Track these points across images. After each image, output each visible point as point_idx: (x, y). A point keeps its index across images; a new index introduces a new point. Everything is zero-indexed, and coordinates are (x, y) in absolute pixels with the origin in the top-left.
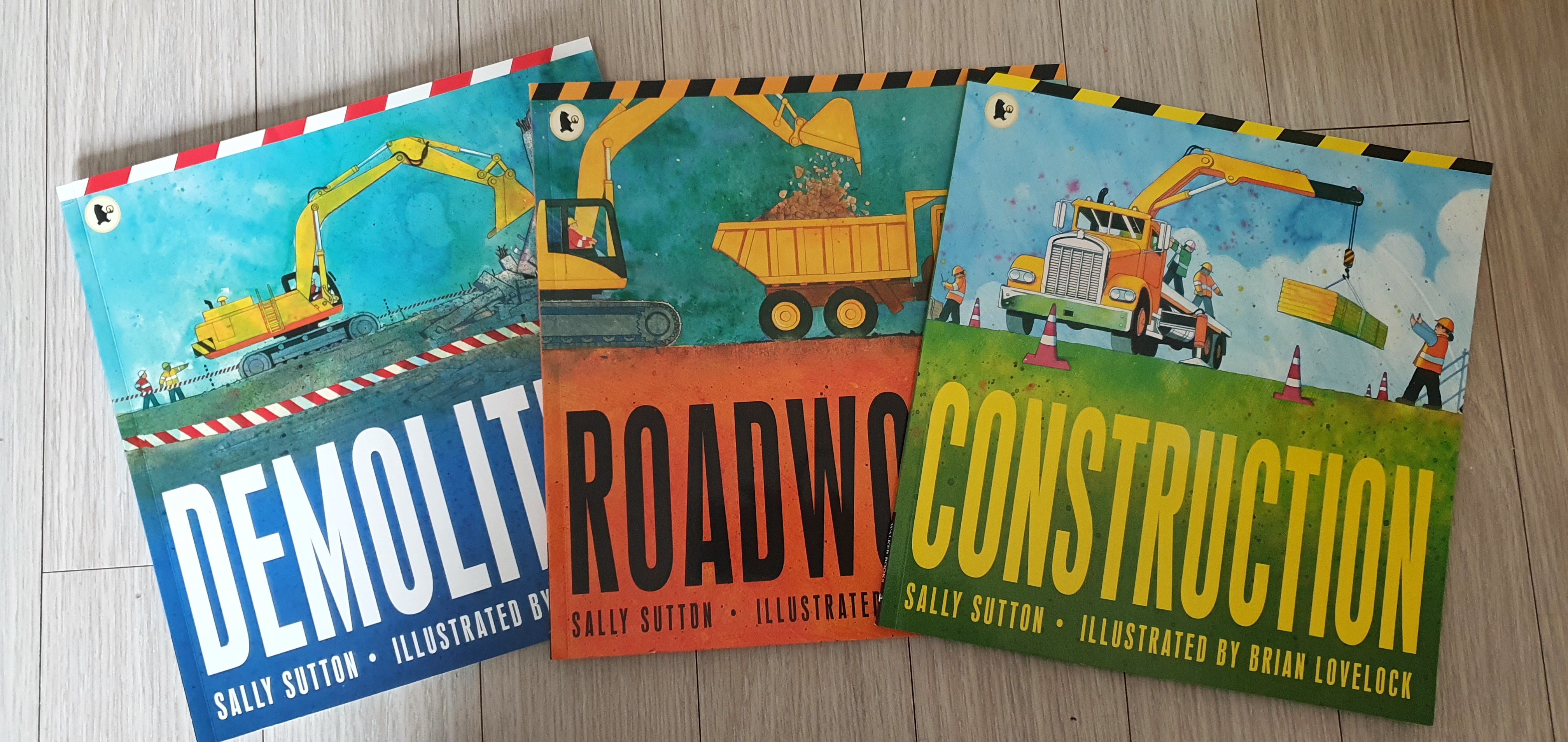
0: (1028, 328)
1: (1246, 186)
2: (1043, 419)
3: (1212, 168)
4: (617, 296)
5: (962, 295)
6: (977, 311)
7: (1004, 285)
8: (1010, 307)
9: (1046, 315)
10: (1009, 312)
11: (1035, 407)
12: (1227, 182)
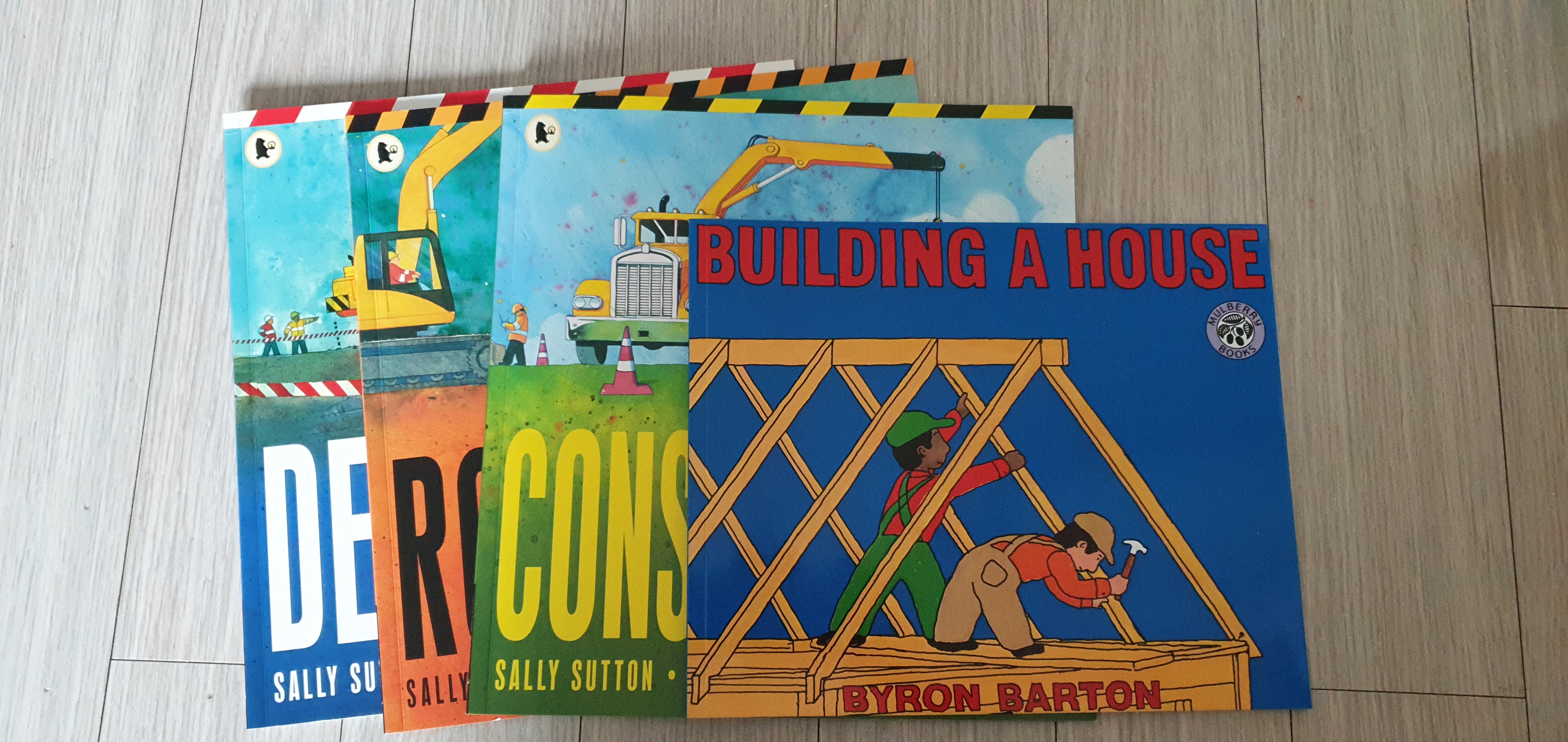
0: (601, 356)
1: (818, 168)
2: (629, 451)
3: (780, 155)
4: (445, 332)
5: (524, 333)
6: (543, 348)
7: (570, 316)
8: (579, 338)
9: (619, 339)
10: (579, 343)
11: (619, 440)
12: (797, 168)
